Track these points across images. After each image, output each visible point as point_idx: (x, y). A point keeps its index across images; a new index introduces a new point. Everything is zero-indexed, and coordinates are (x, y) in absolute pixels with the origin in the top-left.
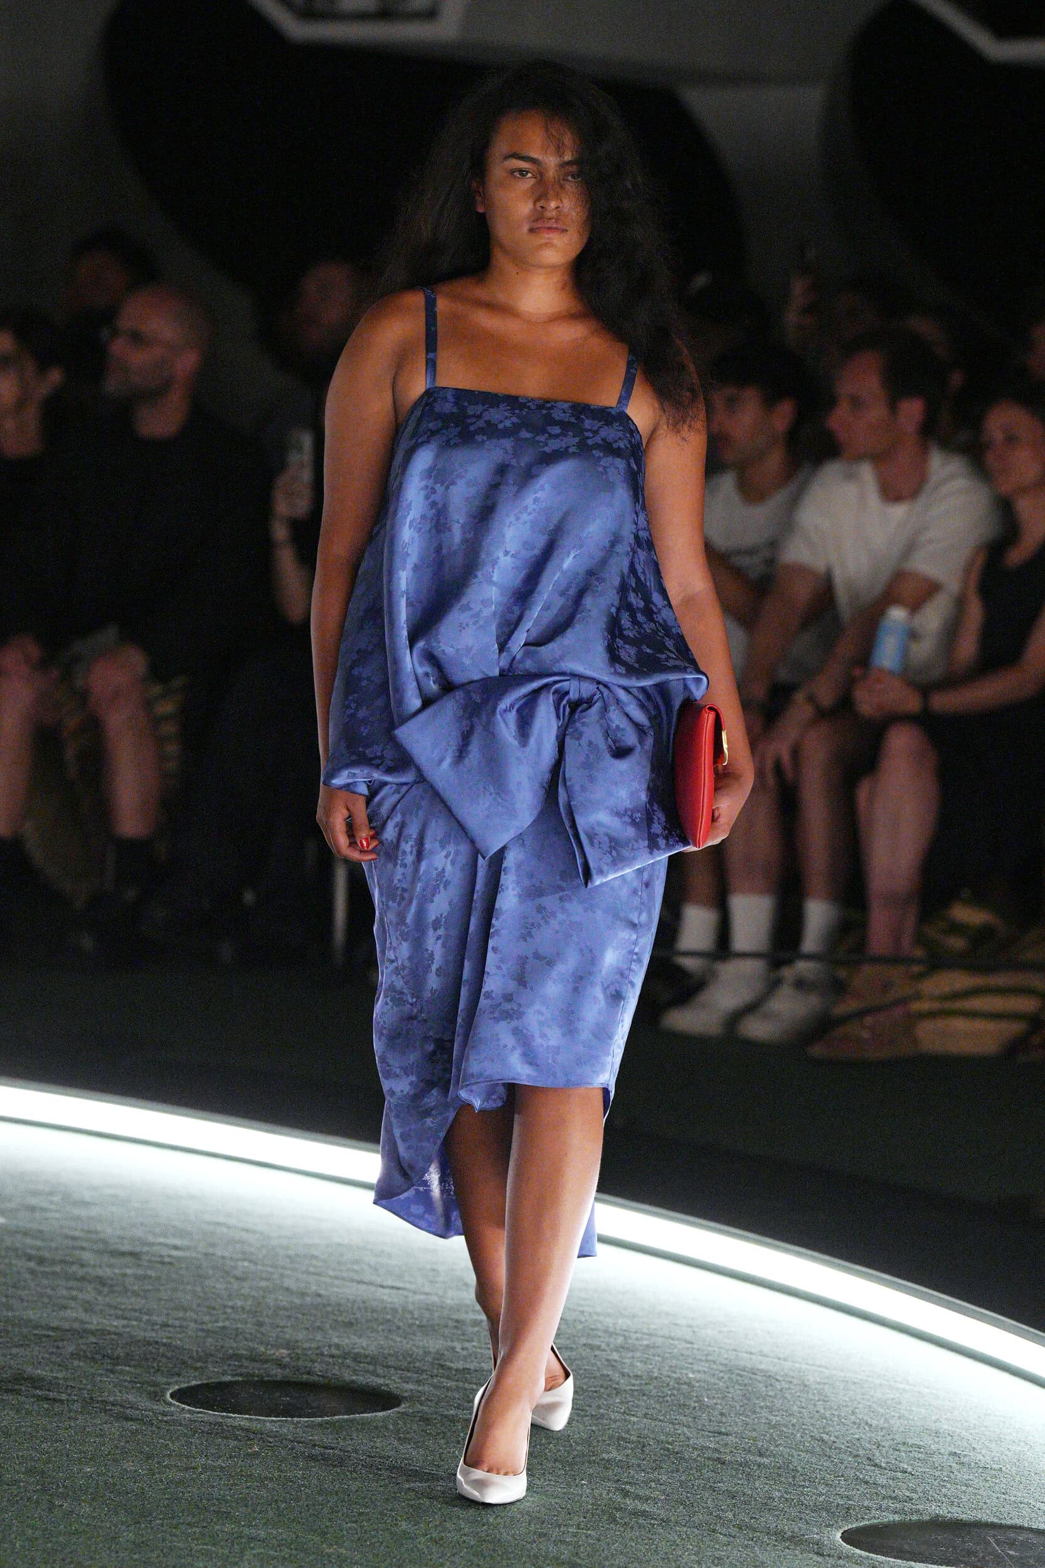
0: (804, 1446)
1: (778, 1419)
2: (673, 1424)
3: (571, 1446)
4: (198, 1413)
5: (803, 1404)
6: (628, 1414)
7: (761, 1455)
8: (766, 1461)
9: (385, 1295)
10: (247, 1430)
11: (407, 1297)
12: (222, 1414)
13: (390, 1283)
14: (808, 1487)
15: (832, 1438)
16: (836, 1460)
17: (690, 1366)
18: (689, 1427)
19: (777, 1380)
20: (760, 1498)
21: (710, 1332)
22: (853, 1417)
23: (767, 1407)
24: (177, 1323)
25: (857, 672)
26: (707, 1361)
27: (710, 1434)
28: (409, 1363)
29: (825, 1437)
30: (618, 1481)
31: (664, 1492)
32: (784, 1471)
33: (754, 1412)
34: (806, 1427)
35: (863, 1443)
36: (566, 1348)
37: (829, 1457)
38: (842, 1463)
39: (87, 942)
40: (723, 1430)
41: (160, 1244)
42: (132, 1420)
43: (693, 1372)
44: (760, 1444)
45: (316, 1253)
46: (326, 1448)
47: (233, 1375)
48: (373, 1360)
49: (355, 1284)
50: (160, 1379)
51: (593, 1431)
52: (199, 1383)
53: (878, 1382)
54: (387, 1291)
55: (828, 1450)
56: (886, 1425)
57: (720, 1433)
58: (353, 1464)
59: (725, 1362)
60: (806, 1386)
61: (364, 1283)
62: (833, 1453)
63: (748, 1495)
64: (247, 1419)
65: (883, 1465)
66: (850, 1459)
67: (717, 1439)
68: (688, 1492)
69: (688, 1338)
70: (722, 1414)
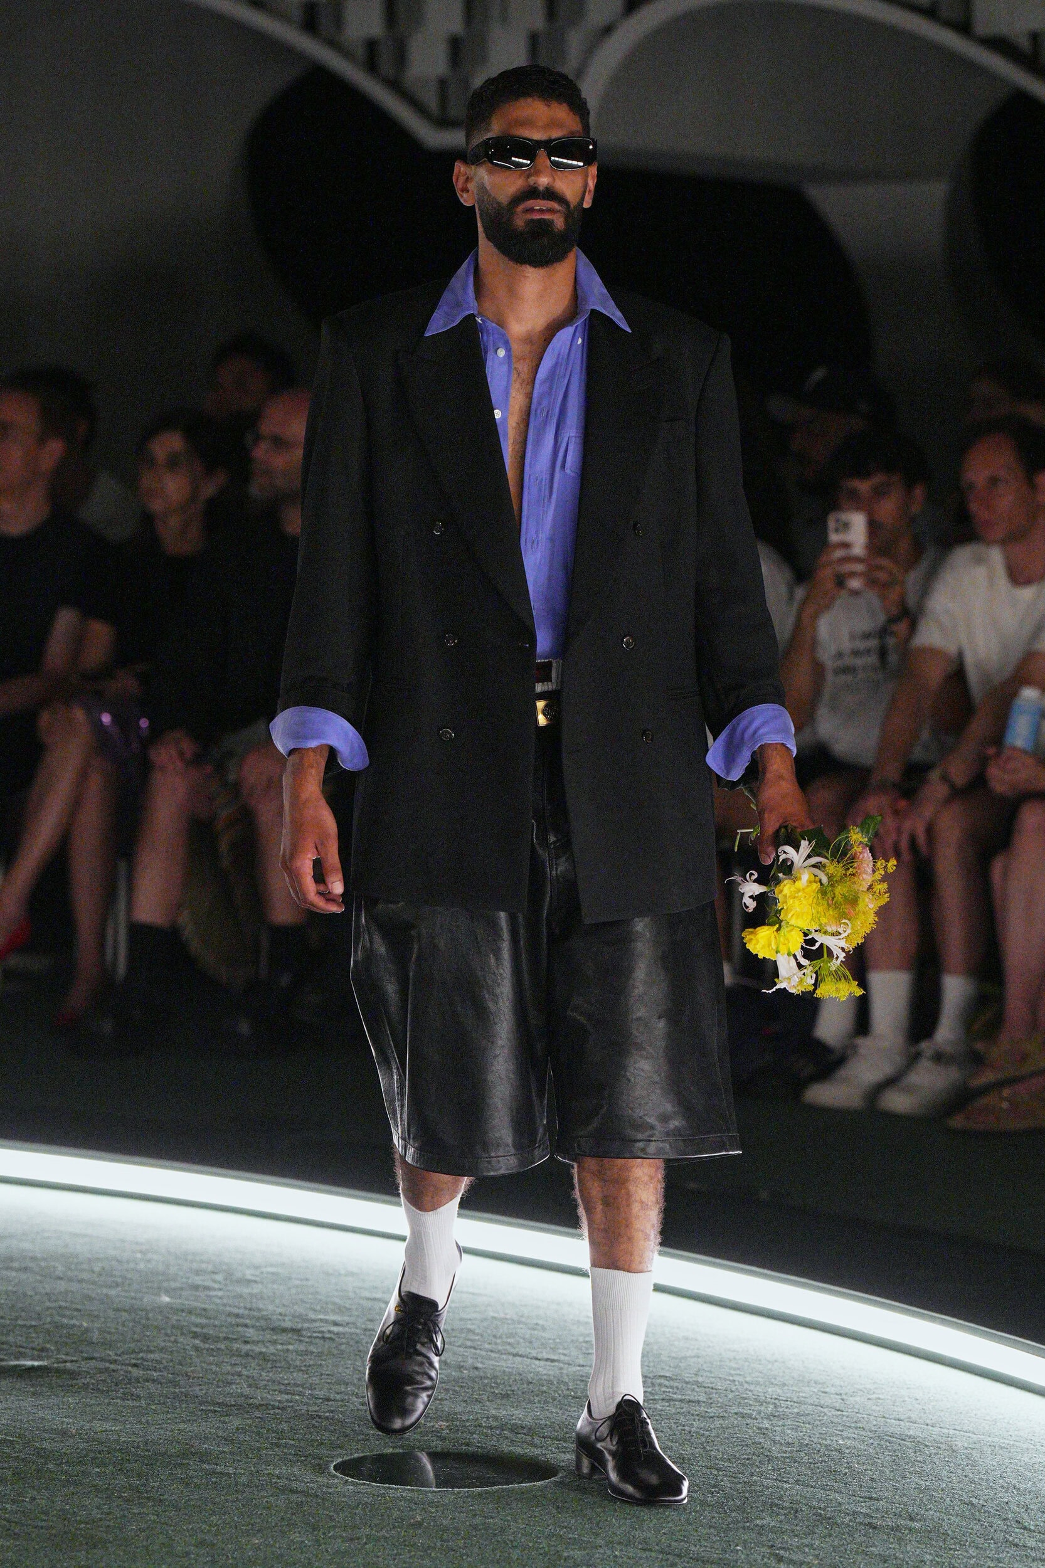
0: (953, 1510)
1: (927, 1484)
2: (825, 1490)
3: (725, 1512)
4: (361, 1484)
5: (952, 1469)
6: (780, 1481)
7: (911, 1519)
8: (917, 1525)
9: (541, 1368)
10: (410, 1501)
11: (561, 1369)
12: (385, 1485)
13: (546, 1356)
14: (958, 1550)
15: (981, 1502)
16: (985, 1524)
17: (840, 1433)
18: (840, 1493)
19: (926, 1446)
20: (912, 1561)
21: (858, 1399)
22: (1001, 1481)
23: (916, 1472)
24: (338, 1397)
25: (991, 751)
26: (856, 1428)
27: (861, 1499)
28: (566, 1433)
29: (975, 1501)
30: (772, 1546)
31: (817, 1556)
32: (933, 1534)
33: (904, 1477)
34: (955, 1491)
35: (1012, 1506)
36: (718, 1417)
37: (979, 1520)
38: (991, 1526)
39: (244, 1028)
40: (874, 1495)
41: (321, 1320)
42: (297, 1492)
43: (843, 1439)
44: (910, 1509)
45: (472, 1327)
46: (486, 1517)
47: (394, 1448)
48: (531, 1431)
49: (511, 1357)
50: (324, 1451)
51: (746, 1497)
52: (362, 1455)
53: (1025, 1446)
54: (542, 1363)
55: (977, 1513)
56: (1034, 1489)
57: (871, 1498)
58: (513, 1534)
59: (874, 1428)
60: (953, 1451)
61: (520, 1356)
62: (982, 1517)
63: (900, 1559)
64: (408, 1490)
65: (1032, 1528)
66: (999, 1522)
67: (868, 1504)
68: (841, 1557)
69: (837, 1405)
70: (872, 1480)
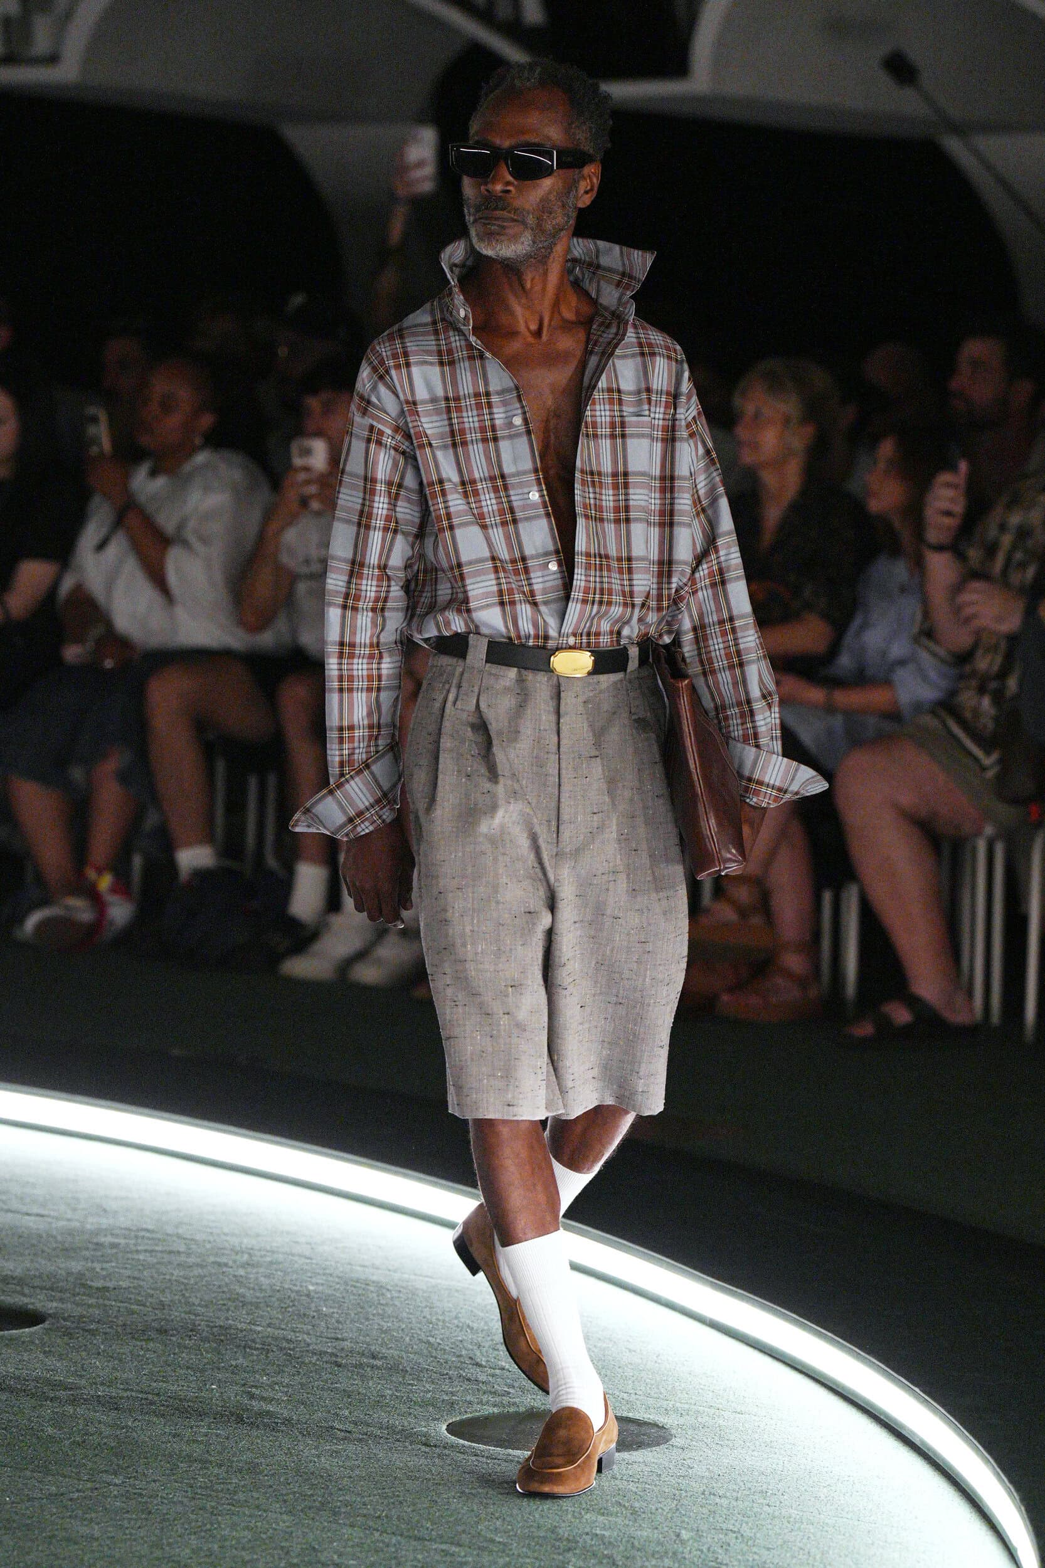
0: (412, 1348)
1: (389, 1325)
2: (294, 1332)
3: (202, 1354)
5: (411, 1311)
6: (253, 1324)
7: (374, 1357)
8: (379, 1363)
9: (31, 1222)
11: (50, 1223)
13: (36, 1212)
14: (416, 1385)
15: (438, 1341)
16: (441, 1361)
17: (309, 1279)
18: (308, 1334)
19: (389, 1290)
20: (374, 1396)
21: (327, 1248)
22: (456, 1322)
23: (379, 1314)
26: (324, 1274)
27: (328, 1340)
28: (53, 1283)
29: (432, 1339)
30: (245, 1384)
31: (286, 1394)
32: (394, 1370)
33: (367, 1319)
34: (414, 1331)
35: (465, 1344)
36: (196, 1266)
37: (436, 1358)
38: (447, 1363)
40: (340, 1336)
43: (313, 1285)
44: (373, 1348)
48: (21, 1282)
54: (31, 1218)
55: (434, 1351)
57: (337, 1339)
59: (342, 1274)
60: (413, 1294)
61: (11, 1211)
62: (439, 1355)
63: (363, 1394)
65: (484, 1363)
66: (454, 1359)
68: (308, 1393)
69: (307, 1254)
70: (338, 1322)
